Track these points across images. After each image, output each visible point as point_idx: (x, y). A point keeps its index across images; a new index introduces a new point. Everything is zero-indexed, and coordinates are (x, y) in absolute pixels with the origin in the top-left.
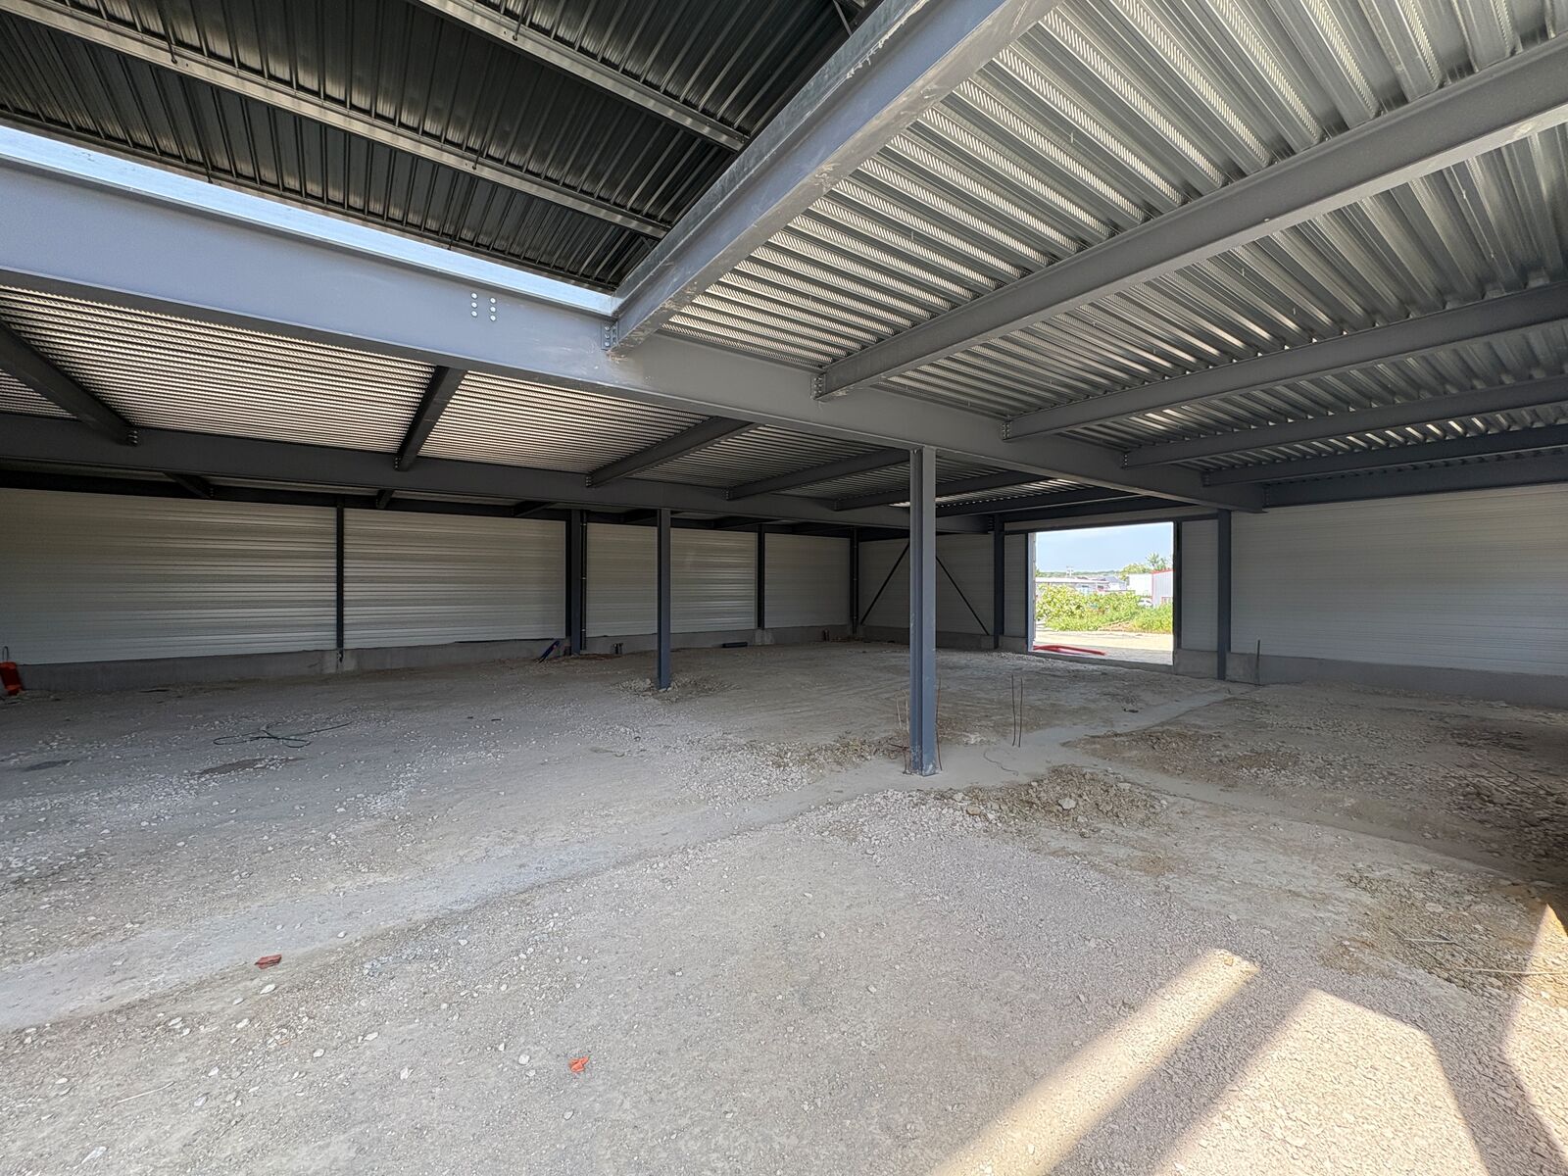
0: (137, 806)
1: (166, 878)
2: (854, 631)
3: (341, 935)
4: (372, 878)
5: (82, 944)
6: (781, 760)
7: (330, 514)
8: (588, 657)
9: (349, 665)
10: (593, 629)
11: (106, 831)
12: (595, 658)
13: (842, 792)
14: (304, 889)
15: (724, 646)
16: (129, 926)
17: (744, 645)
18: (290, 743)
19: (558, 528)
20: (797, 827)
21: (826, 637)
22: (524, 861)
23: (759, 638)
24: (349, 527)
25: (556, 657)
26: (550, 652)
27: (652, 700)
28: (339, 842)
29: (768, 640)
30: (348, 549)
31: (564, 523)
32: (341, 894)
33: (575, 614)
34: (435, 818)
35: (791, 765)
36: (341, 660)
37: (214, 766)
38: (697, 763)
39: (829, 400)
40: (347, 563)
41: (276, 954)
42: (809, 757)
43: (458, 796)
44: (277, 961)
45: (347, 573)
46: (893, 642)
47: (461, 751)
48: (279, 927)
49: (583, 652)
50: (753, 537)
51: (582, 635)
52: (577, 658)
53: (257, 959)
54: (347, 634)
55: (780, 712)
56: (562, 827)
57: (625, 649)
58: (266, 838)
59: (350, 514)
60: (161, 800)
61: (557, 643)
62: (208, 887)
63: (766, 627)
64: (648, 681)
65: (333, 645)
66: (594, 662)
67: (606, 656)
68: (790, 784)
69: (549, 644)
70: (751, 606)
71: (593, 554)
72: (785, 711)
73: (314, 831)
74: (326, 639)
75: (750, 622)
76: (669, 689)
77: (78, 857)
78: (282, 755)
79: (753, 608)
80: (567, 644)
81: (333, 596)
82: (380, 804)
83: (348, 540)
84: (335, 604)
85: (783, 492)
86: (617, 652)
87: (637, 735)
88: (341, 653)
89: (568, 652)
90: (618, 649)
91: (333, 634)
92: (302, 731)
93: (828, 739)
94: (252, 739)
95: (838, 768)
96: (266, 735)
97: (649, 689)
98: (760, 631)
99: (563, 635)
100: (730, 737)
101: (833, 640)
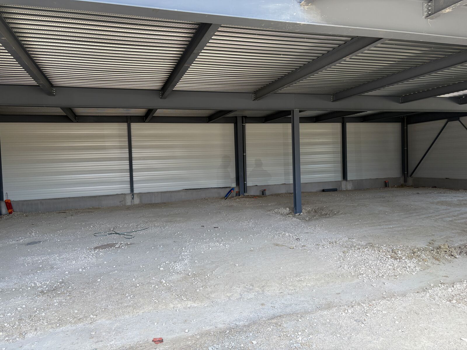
0: (74, 262)
1: (99, 295)
2: (405, 181)
3: (187, 331)
4: (190, 304)
5: (75, 323)
6: (396, 255)
7: (124, 126)
8: (248, 197)
9: (137, 201)
10: (250, 182)
11: (67, 272)
12: (253, 197)
13: (447, 277)
14: (160, 306)
15: (323, 191)
16: (92, 316)
17: (335, 190)
18: (125, 236)
19: (230, 128)
20: (430, 296)
21: (386, 184)
22: (263, 302)
23: (345, 186)
24: (133, 132)
25: (233, 197)
26: (229, 194)
27: (295, 219)
28: (168, 284)
29: (350, 187)
30: (133, 144)
31: (233, 124)
32: (178, 310)
33: (241, 173)
34: (208, 275)
35: (404, 258)
36: (133, 199)
37: (98, 246)
38: (341, 254)
39: (436, 17)
40: (133, 150)
41: (159, 337)
42: (413, 254)
43: (214, 265)
44: (161, 341)
45: (134, 155)
46: (435, 187)
47: (206, 243)
48: (156, 324)
49: (246, 194)
50: (338, 126)
51: (245, 185)
52: (243, 197)
53: (152, 339)
54: (135, 185)
55: (379, 227)
56: (278, 286)
57: (267, 193)
58: (134, 280)
59: (134, 126)
60: (83, 260)
61: (233, 189)
62: (118, 301)
63: (348, 179)
64: (288, 209)
65: (128, 191)
66: (253, 199)
67: (258, 196)
68: (408, 270)
69: (228, 190)
70: (339, 167)
71: (249, 141)
72: (382, 227)
73: (154, 278)
74: (125, 188)
75: (338, 177)
76: (301, 214)
77: (61, 283)
78: (125, 242)
79: (340, 168)
80: (236, 190)
81: (128, 167)
82: (179, 267)
83: (133, 139)
84: (129, 171)
85: (366, 94)
86: (263, 194)
87: (297, 237)
88: (133, 195)
89: (238, 194)
90: (263, 193)
91: (128, 186)
92: (128, 231)
93: (422, 244)
94: (109, 234)
95: (437, 262)
96: (114, 232)
97: (290, 214)
98: (344, 183)
99: (234, 185)
100: (354, 240)
101: (392, 187)
